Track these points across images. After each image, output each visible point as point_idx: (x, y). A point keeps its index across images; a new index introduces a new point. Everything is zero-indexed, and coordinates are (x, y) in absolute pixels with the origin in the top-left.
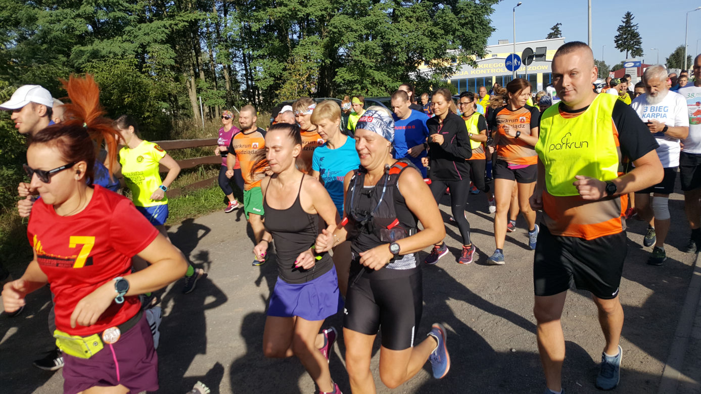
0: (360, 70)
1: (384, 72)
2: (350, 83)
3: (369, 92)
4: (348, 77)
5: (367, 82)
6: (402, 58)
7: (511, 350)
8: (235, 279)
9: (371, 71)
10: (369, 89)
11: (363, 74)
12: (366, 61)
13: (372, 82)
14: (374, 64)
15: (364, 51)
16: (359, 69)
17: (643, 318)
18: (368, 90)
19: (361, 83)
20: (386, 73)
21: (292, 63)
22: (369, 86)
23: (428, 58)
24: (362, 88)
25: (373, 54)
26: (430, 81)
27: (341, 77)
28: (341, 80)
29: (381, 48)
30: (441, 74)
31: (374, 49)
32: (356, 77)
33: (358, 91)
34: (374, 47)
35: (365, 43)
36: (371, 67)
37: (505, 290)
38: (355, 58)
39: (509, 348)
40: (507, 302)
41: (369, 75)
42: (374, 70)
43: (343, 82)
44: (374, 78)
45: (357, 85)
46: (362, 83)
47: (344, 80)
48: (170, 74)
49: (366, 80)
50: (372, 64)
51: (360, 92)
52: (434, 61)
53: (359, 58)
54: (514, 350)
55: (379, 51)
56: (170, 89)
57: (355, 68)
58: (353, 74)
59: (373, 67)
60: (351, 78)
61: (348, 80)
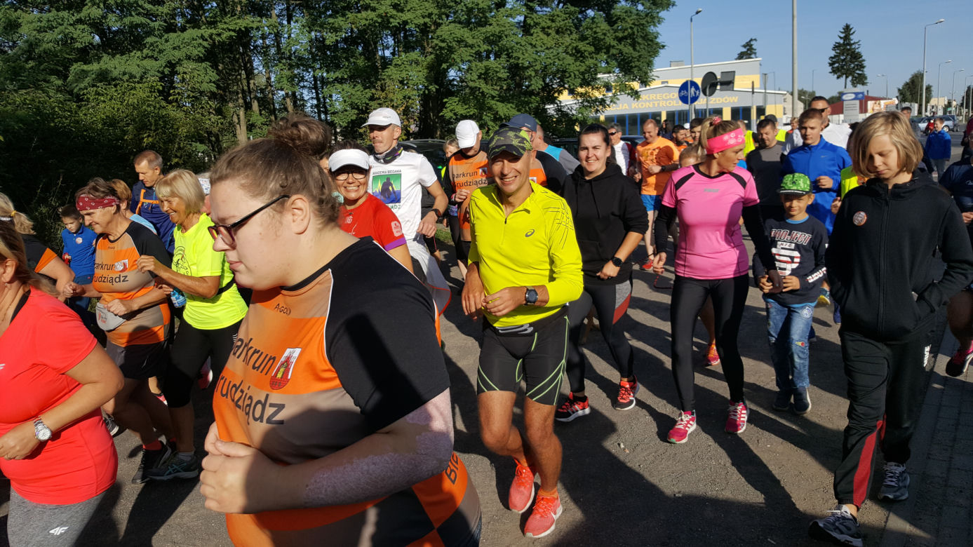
0: (478, 101)
1: (511, 105)
4: (461, 110)
5: (487, 117)
6: (537, 84)
9: (493, 102)
10: (491, 127)
11: (482, 107)
12: (485, 88)
13: (495, 117)
14: (497, 92)
15: (483, 74)
16: (477, 99)
18: (489, 129)
20: (514, 106)
21: (383, 90)
22: (490, 123)
23: (572, 85)
25: (496, 78)
26: (574, 118)
27: (451, 111)
28: (451, 115)
29: (506, 71)
30: (590, 107)
31: (497, 72)
32: (473, 111)
34: (498, 70)
35: (485, 63)
36: (493, 97)
38: (471, 84)
41: (490, 109)
42: (498, 101)
43: (454, 117)
44: (497, 112)
46: (481, 119)
47: (455, 114)
48: (208, 104)
49: (486, 115)
50: (495, 93)
52: (580, 90)
53: (477, 84)
55: (504, 74)
56: (207, 126)
57: (471, 97)
58: (467, 106)
59: (495, 97)
60: (465, 111)
61: (461, 114)
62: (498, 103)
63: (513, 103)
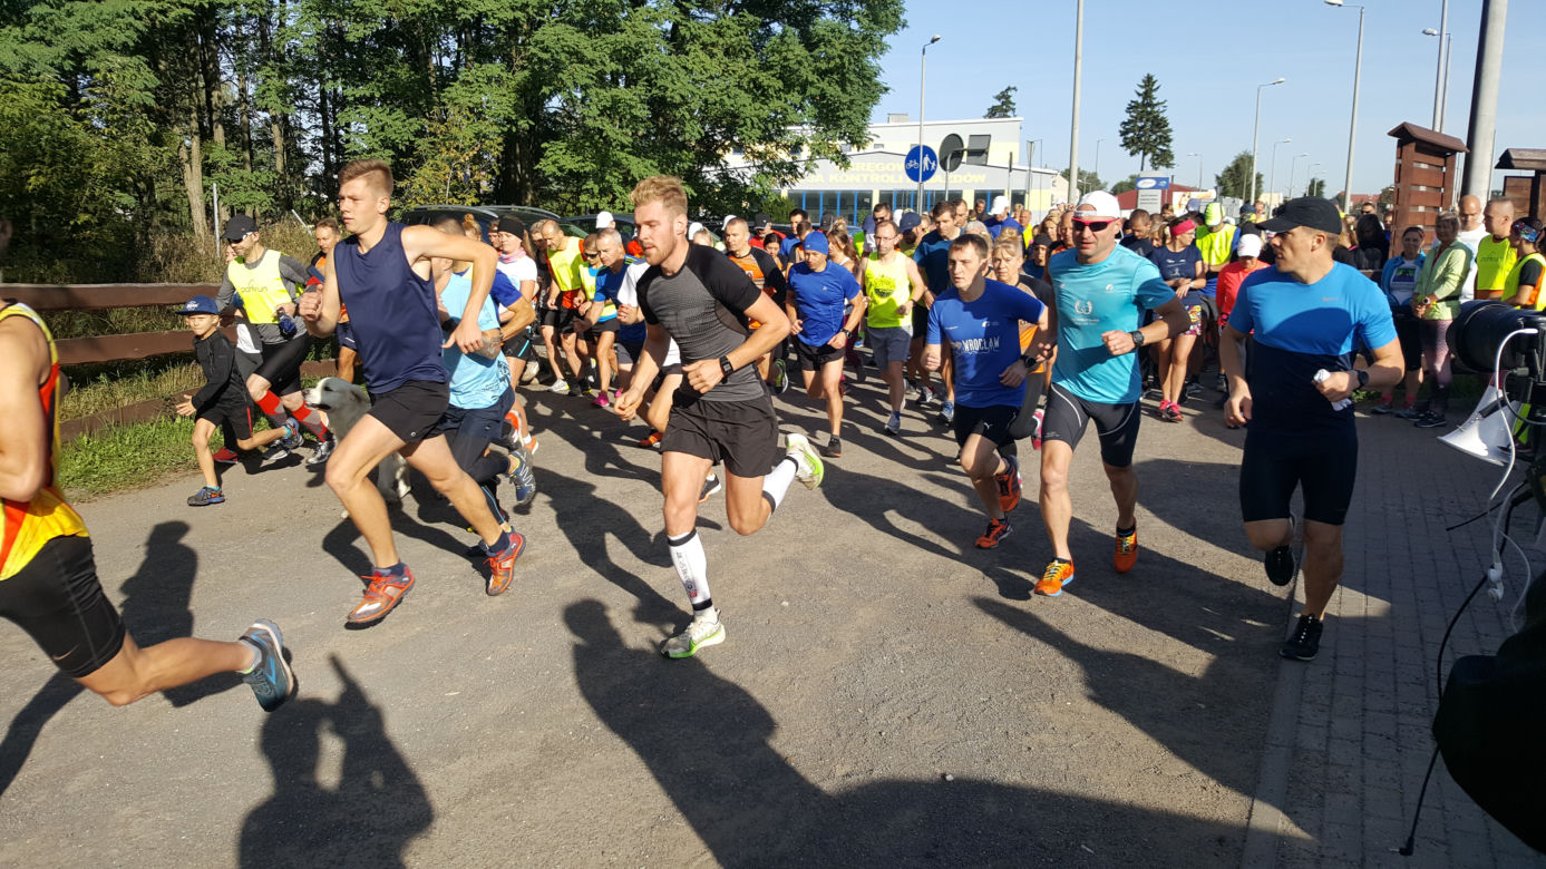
0: (599, 151)
1: (651, 161)
2: (576, 177)
3: (617, 201)
4: (570, 163)
5: (613, 178)
6: (693, 132)
7: (944, 776)
8: (304, 622)
9: (622, 155)
10: (618, 194)
11: (604, 161)
12: (612, 130)
13: (625, 179)
14: (630, 140)
15: (609, 109)
16: (596, 147)
17: (1203, 706)
18: (615, 198)
19: (599, 179)
20: (655, 164)
21: (443, 121)
22: (618, 188)
23: (747, 138)
24: (603, 192)
25: (628, 117)
26: (749, 190)
27: (554, 163)
28: (555, 170)
29: (646, 107)
30: (774, 175)
31: (631, 107)
32: (590, 167)
33: (593, 196)
34: (633, 103)
35: (614, 91)
36: (623, 147)
37: (921, 645)
38: (589, 122)
39: (939, 771)
40: (927, 672)
41: (618, 164)
42: (629, 153)
43: (558, 174)
44: (629, 171)
45: (590, 184)
46: (603, 179)
47: (560, 169)
48: (147, 125)
49: (611, 174)
50: (627, 140)
51: (596, 200)
52: (760, 148)
53: (598, 124)
54: (949, 778)
55: (643, 112)
56: (143, 163)
57: (587, 144)
58: (581, 158)
59: (628, 147)
60: (577, 166)
61: (571, 170)
62: (631, 157)
63: (654, 159)
